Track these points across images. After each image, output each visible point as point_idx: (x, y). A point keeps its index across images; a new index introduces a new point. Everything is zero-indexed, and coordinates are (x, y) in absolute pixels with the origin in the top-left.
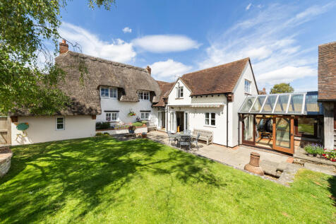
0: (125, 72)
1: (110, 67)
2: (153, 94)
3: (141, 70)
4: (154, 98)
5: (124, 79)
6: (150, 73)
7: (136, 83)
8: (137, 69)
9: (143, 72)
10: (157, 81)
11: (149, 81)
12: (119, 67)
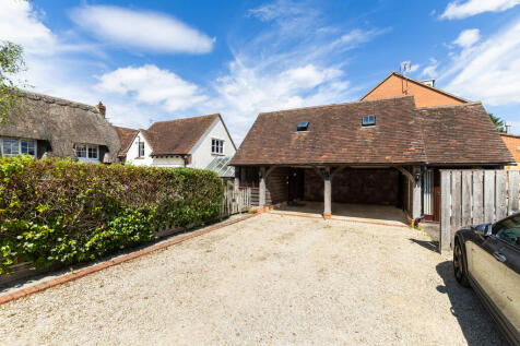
0: (52, 112)
1: (22, 103)
2: (104, 149)
3: (87, 109)
4: (106, 155)
5: (51, 125)
6: (104, 114)
7: (73, 132)
8: (78, 106)
9: (89, 113)
10: (117, 128)
11: (101, 128)
12: (42, 103)
